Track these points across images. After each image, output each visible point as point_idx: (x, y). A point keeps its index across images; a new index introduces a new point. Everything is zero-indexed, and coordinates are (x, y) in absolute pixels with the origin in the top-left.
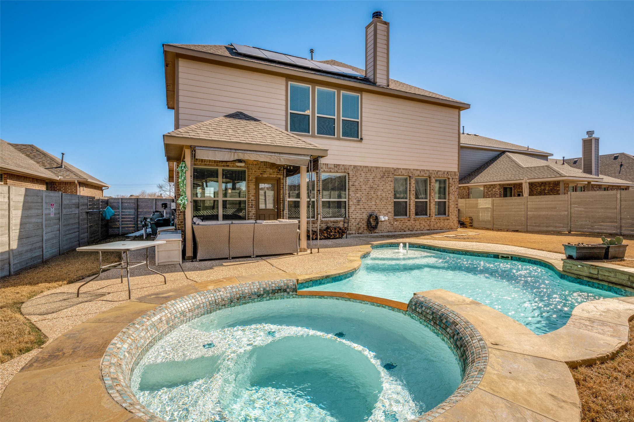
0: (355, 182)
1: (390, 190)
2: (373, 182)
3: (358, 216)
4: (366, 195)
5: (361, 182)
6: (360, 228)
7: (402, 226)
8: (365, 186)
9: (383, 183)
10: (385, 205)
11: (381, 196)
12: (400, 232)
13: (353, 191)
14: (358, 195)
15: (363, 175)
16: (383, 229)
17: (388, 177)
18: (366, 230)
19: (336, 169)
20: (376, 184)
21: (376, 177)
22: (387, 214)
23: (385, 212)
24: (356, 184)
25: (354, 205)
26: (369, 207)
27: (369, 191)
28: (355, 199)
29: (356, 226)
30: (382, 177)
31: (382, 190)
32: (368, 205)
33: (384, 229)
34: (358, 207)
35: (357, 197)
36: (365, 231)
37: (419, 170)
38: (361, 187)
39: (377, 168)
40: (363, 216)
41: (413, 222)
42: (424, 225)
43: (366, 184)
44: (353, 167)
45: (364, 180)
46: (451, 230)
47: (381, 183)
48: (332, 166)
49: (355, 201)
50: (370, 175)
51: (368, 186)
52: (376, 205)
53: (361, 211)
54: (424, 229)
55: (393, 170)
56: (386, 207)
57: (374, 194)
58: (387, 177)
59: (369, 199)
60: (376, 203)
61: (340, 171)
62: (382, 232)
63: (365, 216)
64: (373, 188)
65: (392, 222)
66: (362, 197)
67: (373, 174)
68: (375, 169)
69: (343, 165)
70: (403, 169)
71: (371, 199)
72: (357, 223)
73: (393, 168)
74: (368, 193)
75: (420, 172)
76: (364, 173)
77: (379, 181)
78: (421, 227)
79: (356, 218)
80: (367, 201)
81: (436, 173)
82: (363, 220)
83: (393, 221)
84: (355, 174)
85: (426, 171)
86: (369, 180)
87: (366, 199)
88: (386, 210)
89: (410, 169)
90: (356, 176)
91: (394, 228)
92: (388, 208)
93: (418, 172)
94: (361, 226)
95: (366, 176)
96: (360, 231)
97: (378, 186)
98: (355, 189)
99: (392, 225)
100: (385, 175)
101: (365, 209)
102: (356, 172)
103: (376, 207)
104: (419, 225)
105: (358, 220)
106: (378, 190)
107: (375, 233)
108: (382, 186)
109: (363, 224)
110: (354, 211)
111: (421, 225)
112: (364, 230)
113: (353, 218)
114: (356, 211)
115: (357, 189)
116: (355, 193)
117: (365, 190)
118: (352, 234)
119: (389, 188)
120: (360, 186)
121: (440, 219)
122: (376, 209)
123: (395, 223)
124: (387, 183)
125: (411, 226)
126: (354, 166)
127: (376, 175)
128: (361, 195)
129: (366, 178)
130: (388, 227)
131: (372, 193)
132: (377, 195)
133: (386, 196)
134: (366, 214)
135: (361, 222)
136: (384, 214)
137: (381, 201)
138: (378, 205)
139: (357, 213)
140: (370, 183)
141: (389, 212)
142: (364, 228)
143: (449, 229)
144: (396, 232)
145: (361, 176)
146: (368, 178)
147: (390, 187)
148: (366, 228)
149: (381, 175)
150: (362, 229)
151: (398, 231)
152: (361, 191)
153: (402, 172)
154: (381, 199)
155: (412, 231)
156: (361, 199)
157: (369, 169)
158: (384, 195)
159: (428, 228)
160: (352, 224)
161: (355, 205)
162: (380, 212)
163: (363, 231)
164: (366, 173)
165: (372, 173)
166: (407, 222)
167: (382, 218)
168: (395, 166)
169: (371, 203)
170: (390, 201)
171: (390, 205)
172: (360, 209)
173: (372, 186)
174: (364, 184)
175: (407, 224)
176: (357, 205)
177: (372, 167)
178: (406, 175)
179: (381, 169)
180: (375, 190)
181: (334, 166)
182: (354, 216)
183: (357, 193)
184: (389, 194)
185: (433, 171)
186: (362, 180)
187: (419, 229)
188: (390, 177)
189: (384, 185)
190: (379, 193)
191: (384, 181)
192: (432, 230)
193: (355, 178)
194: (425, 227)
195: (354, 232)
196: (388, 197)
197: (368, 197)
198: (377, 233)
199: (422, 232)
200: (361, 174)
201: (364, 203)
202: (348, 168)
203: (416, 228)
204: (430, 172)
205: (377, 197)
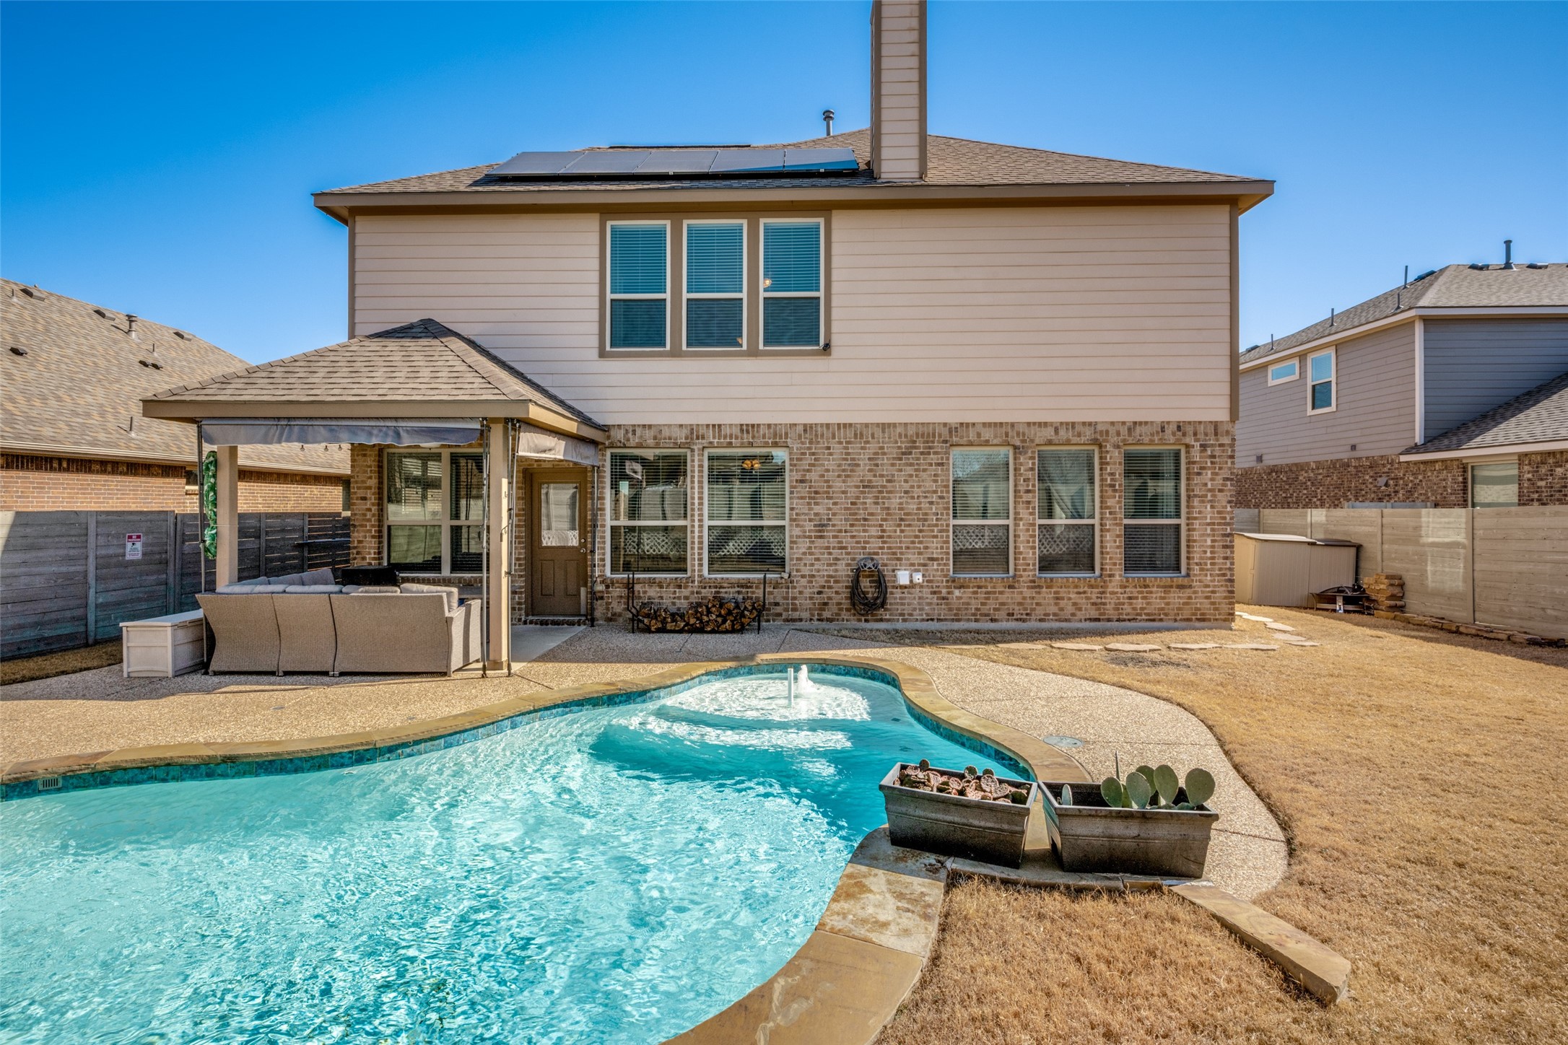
0: (808, 471)
1: (935, 492)
2: (870, 470)
3: (819, 571)
4: (846, 509)
5: (828, 471)
6: (826, 604)
7: (983, 604)
8: (844, 481)
9: (910, 470)
10: (917, 537)
11: (900, 509)
12: (976, 620)
13: (802, 498)
14: (817, 509)
15: (837, 449)
16: (907, 610)
17: (929, 453)
18: (848, 610)
19: (747, 438)
20: (882, 476)
21: (884, 454)
22: (925, 565)
23: (914, 558)
24: (813, 476)
25: (805, 537)
26: (858, 542)
27: (858, 498)
28: (810, 520)
29: (811, 598)
30: (903, 453)
31: (906, 492)
32: (853, 537)
33: (915, 609)
34: (819, 542)
35: (816, 514)
36: (845, 615)
37: (1051, 424)
38: (829, 487)
39: (884, 427)
40: (836, 571)
41: (1028, 593)
42: (1075, 604)
43: (847, 476)
44: (801, 428)
45: (839, 465)
46: (1198, 624)
47: (901, 470)
48: (736, 431)
49: (809, 526)
50: (862, 448)
51: (855, 481)
52: (882, 537)
53: (830, 554)
54: (1073, 615)
55: (945, 432)
56: (921, 542)
57: (877, 503)
58: (922, 453)
59: (857, 520)
60: (883, 531)
61: (759, 441)
62: (904, 620)
63: (844, 570)
64: (873, 487)
65: (944, 591)
66: (834, 514)
67: (873, 447)
68: (878, 432)
69: (769, 426)
70: (984, 424)
71: (865, 520)
72: (816, 590)
73: (945, 425)
74: (852, 503)
75: (1056, 430)
76: (840, 443)
77: (893, 465)
78: (1062, 609)
79: (813, 576)
80: (852, 525)
81: (1124, 431)
82: (836, 582)
83: (948, 587)
84: (809, 448)
85: (1078, 428)
86: (858, 465)
87: (846, 520)
88: (920, 553)
89: (1013, 425)
90: (813, 454)
91: (950, 609)
92: (926, 548)
93: (1051, 431)
94: (830, 598)
95: (848, 454)
96: (826, 614)
97: (889, 481)
98: (810, 492)
99: (943, 598)
100: (916, 448)
101: (845, 548)
102: (811, 443)
103: (884, 542)
104: (1052, 602)
105: (822, 581)
106: (887, 492)
107: (881, 620)
108: (906, 481)
109: (837, 593)
110: (804, 554)
111: (1062, 603)
112: (841, 609)
113: (803, 576)
114: (811, 554)
115: (816, 492)
116: (809, 504)
117: (843, 492)
118: (801, 620)
119: (930, 485)
120: (827, 481)
121: (1146, 586)
122: (882, 548)
123: (957, 593)
124: (924, 470)
125: (1020, 604)
126: (805, 425)
127: (882, 448)
128: (829, 509)
129: (846, 459)
130: (930, 604)
131: (868, 501)
132: (888, 509)
133: (919, 509)
134: (848, 565)
135: (830, 587)
136: (913, 565)
137: (899, 525)
138: (890, 537)
139: (818, 559)
140: (863, 471)
141: (932, 559)
142: (839, 604)
143: (1189, 620)
144: (959, 620)
145: (831, 454)
146: (853, 459)
147: (936, 481)
148: (846, 604)
149: (899, 448)
150: (835, 609)
151: (968, 620)
152: (829, 498)
153: (979, 435)
154: (901, 520)
155: (1024, 621)
156: (829, 520)
157: (858, 433)
158: (912, 507)
159: (1094, 614)
160: (801, 593)
161: (810, 537)
162: (899, 559)
163: (838, 615)
164: (848, 443)
165: (867, 442)
166: (1001, 593)
167: (903, 577)
168: (953, 419)
169: (865, 531)
170: (936, 525)
171: (936, 537)
172: (828, 548)
173: (870, 481)
174: (839, 476)
175: (1003, 598)
176: (816, 537)
177: (867, 425)
178: (995, 442)
179: (899, 430)
180: (880, 492)
181: (742, 430)
182: (806, 571)
183: (816, 504)
184: (931, 503)
185: (1112, 423)
186: (831, 464)
187: (1055, 614)
188: (936, 453)
189: (911, 476)
190: (894, 502)
191: (911, 465)
192: (1109, 620)
193: (809, 459)
194: (1080, 609)
195: (805, 615)
196: (926, 514)
197: (856, 514)
198: (888, 620)
199: (1064, 625)
200: (829, 448)
201: (840, 531)
202: (786, 434)
203: (1040, 612)
204: (1099, 428)
205: (887, 514)
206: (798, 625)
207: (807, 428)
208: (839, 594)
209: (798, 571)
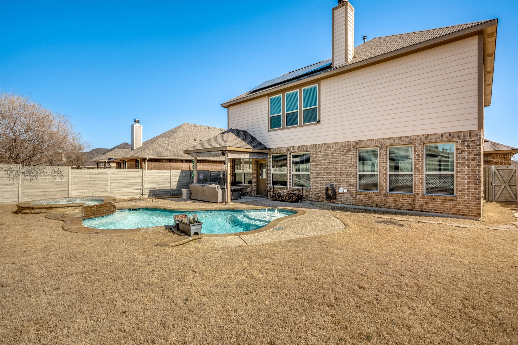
0: (315, 158)
1: (351, 163)
2: (332, 157)
3: (318, 187)
4: (325, 169)
5: (320, 158)
6: (319, 197)
7: (367, 201)
8: (324, 161)
9: (343, 157)
10: (345, 178)
11: (341, 169)
12: (365, 206)
13: (313, 166)
14: (317, 169)
15: (322, 151)
16: (343, 200)
17: (349, 151)
18: (325, 199)
19: (300, 150)
20: (335, 159)
21: (336, 152)
22: (348, 187)
23: (345, 185)
24: (316, 159)
25: (314, 177)
26: (328, 179)
27: (328, 166)
28: (315, 172)
29: (316, 195)
30: (341, 151)
31: (342, 164)
32: (327, 177)
33: (345, 201)
34: (318, 179)
35: (317, 171)
36: (325, 201)
37: (392, 138)
38: (320, 162)
39: (335, 144)
40: (322, 187)
41: (383, 198)
42: (402, 203)
43: (325, 159)
44: (313, 146)
45: (323, 156)
46: (460, 216)
47: (341, 157)
48: (297, 148)
49: (315, 174)
50: (329, 151)
51: (327, 161)
52: (335, 178)
53: (321, 182)
54: (401, 207)
55: (354, 144)
56: (347, 179)
57: (333, 167)
58: (347, 151)
59: (328, 172)
60: (335, 176)
61: (303, 150)
62: (342, 204)
63: (324, 187)
64: (332, 162)
65: (354, 195)
66: (322, 171)
67: (332, 150)
68: (334, 145)
69: (305, 146)
70: (367, 140)
71: (330, 172)
72: (317, 193)
73: (354, 141)
74: (327, 167)
75: (394, 140)
76: (323, 149)
77: (338, 155)
78: (397, 205)
79: (316, 189)
80: (326, 174)
81: (423, 138)
82: (322, 191)
83: (355, 194)
84: (315, 151)
85: (403, 139)
86: (328, 156)
87: (325, 172)
88: (346, 183)
89: (378, 140)
90: (316, 153)
91: (356, 202)
92: (349, 181)
93: (392, 140)
94: (321, 195)
95: (325, 152)
96: (320, 200)
97: (337, 160)
98: (315, 164)
99: (354, 198)
100: (345, 149)
101: (325, 181)
102: (315, 150)
103: (336, 179)
104: (393, 202)
105: (318, 190)
106: (337, 164)
107: (335, 203)
108: (342, 160)
109: (322, 194)
110: (314, 182)
111: (397, 203)
112: (324, 199)
113: (314, 188)
114: (316, 182)
115: (317, 164)
116: (315, 167)
117: (324, 164)
118: (313, 201)
119: (349, 161)
120: (320, 161)
121: (434, 199)
122: (335, 181)
123: (358, 196)
124: (348, 157)
125: (380, 202)
126: (314, 145)
127: (335, 150)
128: (320, 169)
129: (325, 154)
130: (349, 199)
131: (331, 166)
132: (337, 169)
133: (346, 169)
134: (325, 186)
135: (321, 192)
136: (344, 186)
137: (340, 174)
138: (337, 177)
139: (317, 184)
140: (329, 158)
141: (350, 185)
142: (323, 197)
143: (455, 214)
144: (359, 205)
145: (321, 153)
146: (327, 154)
147: (351, 160)
149: (340, 150)
150: (322, 199)
151: (362, 206)
152: (320, 166)
153: (366, 144)
154: (341, 172)
155: (382, 208)
156: (320, 172)
157: (328, 146)
158: (344, 168)
159: (410, 207)
160: (313, 193)
161: (315, 177)
162: (340, 185)
163: (323, 200)
164: (325, 149)
165: (331, 149)
166: (373, 197)
167: (341, 190)
168: (357, 139)
169: (330, 176)
170: (352, 174)
171: (351, 178)
172: (320, 180)
173: (332, 160)
174: (323, 159)
175: (374, 199)
176: (317, 177)
177: (330, 143)
178: (371, 146)
179: (340, 144)
180: (335, 164)
181: (298, 148)
182: (314, 187)
183: (317, 168)
184: (350, 167)
185: (418, 136)
186: (321, 156)
187: (394, 206)
188: (351, 151)
189: (344, 158)
190: (339, 167)
191: (344, 155)
192: (417, 211)
193: (315, 155)
194: (404, 206)
195: (314, 200)
196: (348, 170)
197: (328, 170)
198: (337, 203)
199: (398, 210)
200: (320, 151)
201: (323, 176)
202: (309, 148)
203: (388, 205)
204: (412, 138)
205: (337, 171)
206: (312, 202)
207: (314, 146)
208: (323, 194)
209: (312, 187)
